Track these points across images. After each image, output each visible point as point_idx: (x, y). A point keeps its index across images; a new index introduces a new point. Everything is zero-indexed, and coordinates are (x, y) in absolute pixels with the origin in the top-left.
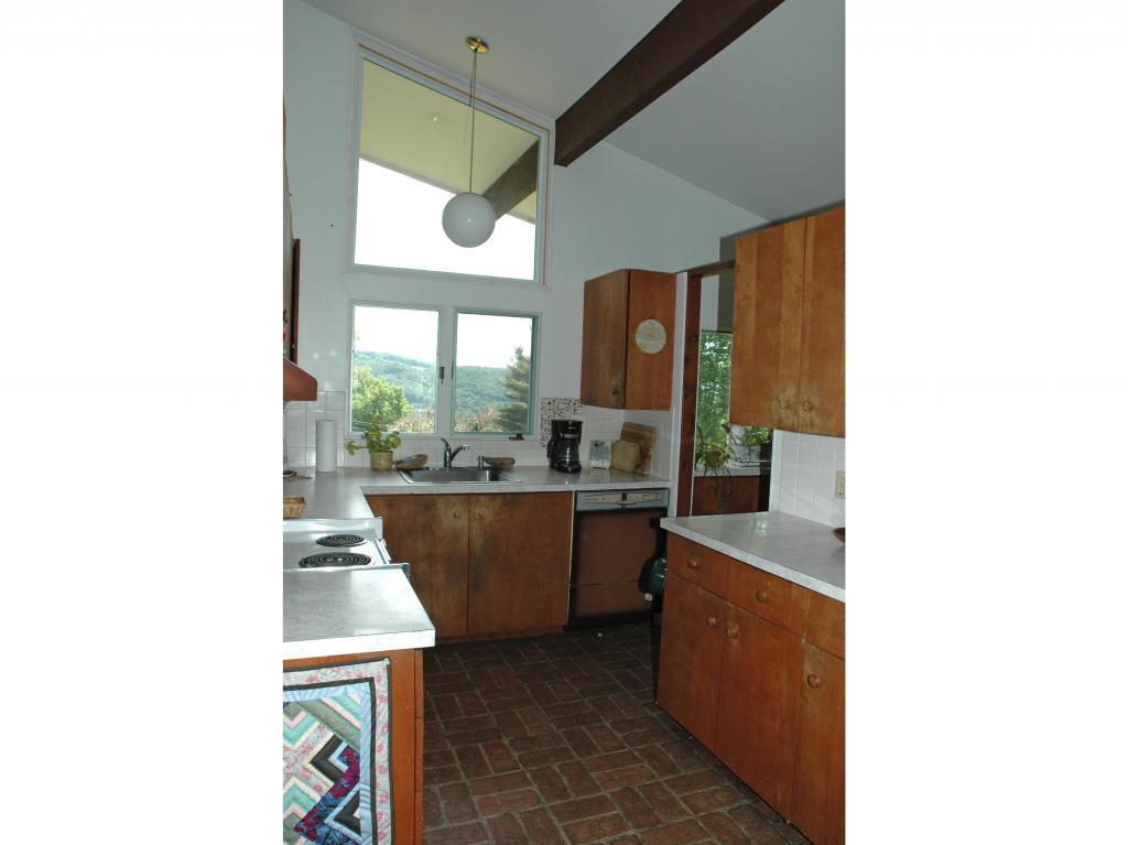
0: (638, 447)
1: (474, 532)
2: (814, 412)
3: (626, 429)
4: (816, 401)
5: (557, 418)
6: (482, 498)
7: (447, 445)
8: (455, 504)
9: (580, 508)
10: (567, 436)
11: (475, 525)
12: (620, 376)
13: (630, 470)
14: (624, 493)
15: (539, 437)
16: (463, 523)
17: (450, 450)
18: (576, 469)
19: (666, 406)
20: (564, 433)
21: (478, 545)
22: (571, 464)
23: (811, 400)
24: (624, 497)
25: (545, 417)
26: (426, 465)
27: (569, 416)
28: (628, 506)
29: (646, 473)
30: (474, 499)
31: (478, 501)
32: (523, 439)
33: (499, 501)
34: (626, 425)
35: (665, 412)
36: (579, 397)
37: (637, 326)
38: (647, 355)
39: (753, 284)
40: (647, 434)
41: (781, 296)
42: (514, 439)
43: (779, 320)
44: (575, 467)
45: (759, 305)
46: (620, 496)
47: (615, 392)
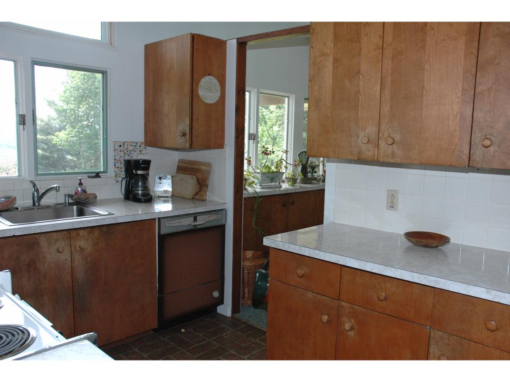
0: (195, 178)
1: (76, 263)
2: (395, 146)
3: (181, 164)
4: (397, 137)
5: (127, 158)
6: (82, 232)
7: (34, 186)
8: (57, 240)
9: (163, 232)
10: (139, 172)
11: (77, 257)
12: (188, 121)
13: (191, 197)
14: (195, 216)
15: (113, 175)
16: (65, 256)
17: (37, 190)
18: (148, 199)
19: (221, 146)
20: (136, 170)
21: (80, 274)
22: (143, 195)
23: (393, 136)
24: (195, 219)
25: (117, 158)
26: (15, 206)
27: (136, 156)
28: (198, 227)
29: (204, 198)
30: (74, 234)
31: (78, 235)
32: (100, 177)
33: (96, 233)
34: (180, 161)
35: (220, 150)
36: (143, 140)
37: (199, 81)
38: (207, 104)
39: (330, 44)
40: (203, 168)
41: (360, 54)
42: (92, 177)
43: (359, 72)
44: (148, 197)
45: (336, 61)
46: (192, 218)
47: (184, 135)
